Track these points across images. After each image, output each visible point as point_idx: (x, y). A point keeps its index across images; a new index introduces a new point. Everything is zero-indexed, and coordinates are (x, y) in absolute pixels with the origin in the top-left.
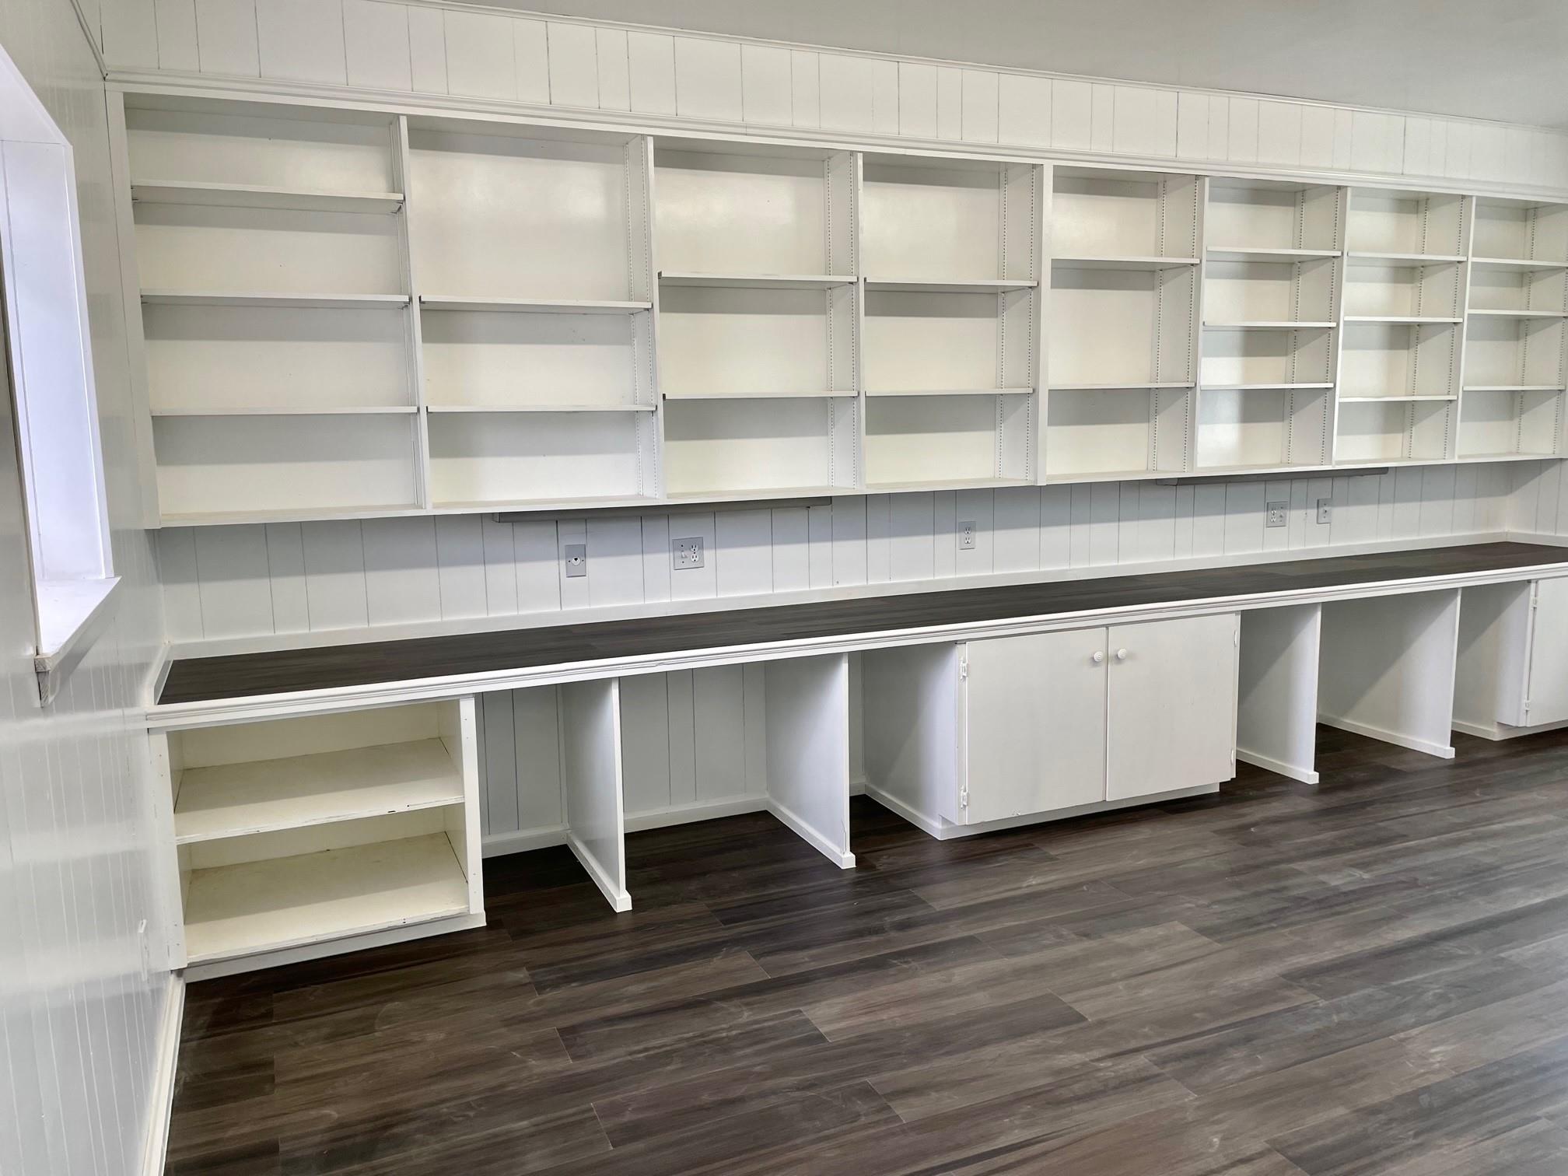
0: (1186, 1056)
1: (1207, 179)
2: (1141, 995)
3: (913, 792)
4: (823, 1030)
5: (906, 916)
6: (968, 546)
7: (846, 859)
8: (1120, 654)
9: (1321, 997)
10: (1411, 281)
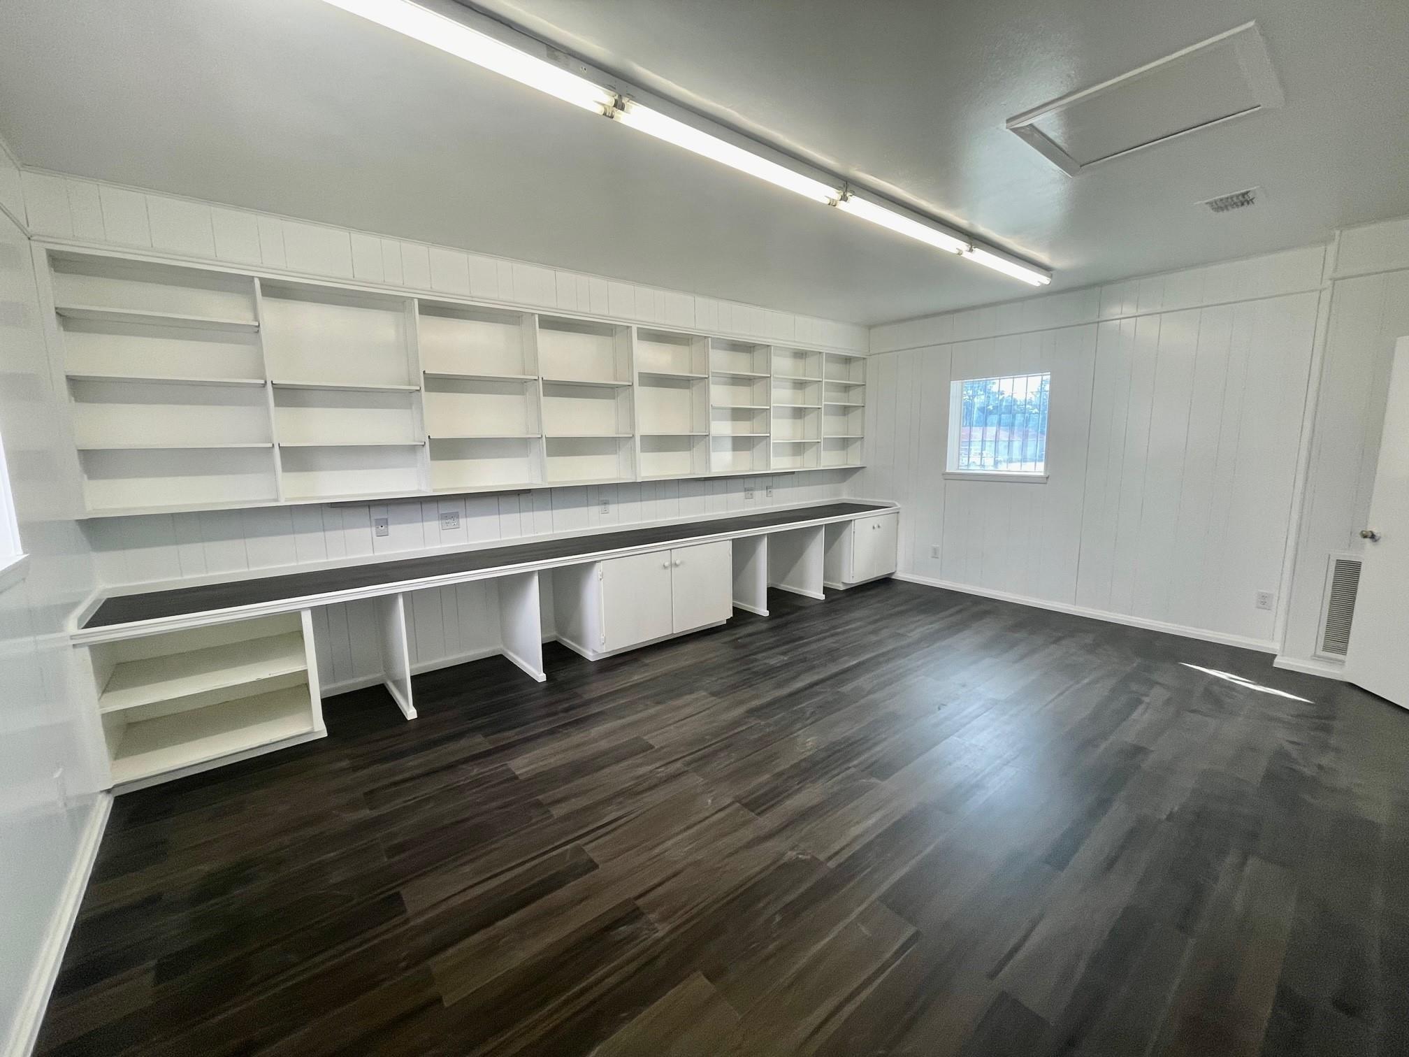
1: (710, 339)
3: (578, 639)
4: (518, 773)
5: (571, 703)
6: (606, 512)
7: (541, 677)
8: (677, 562)
9: (763, 720)
10: (801, 389)
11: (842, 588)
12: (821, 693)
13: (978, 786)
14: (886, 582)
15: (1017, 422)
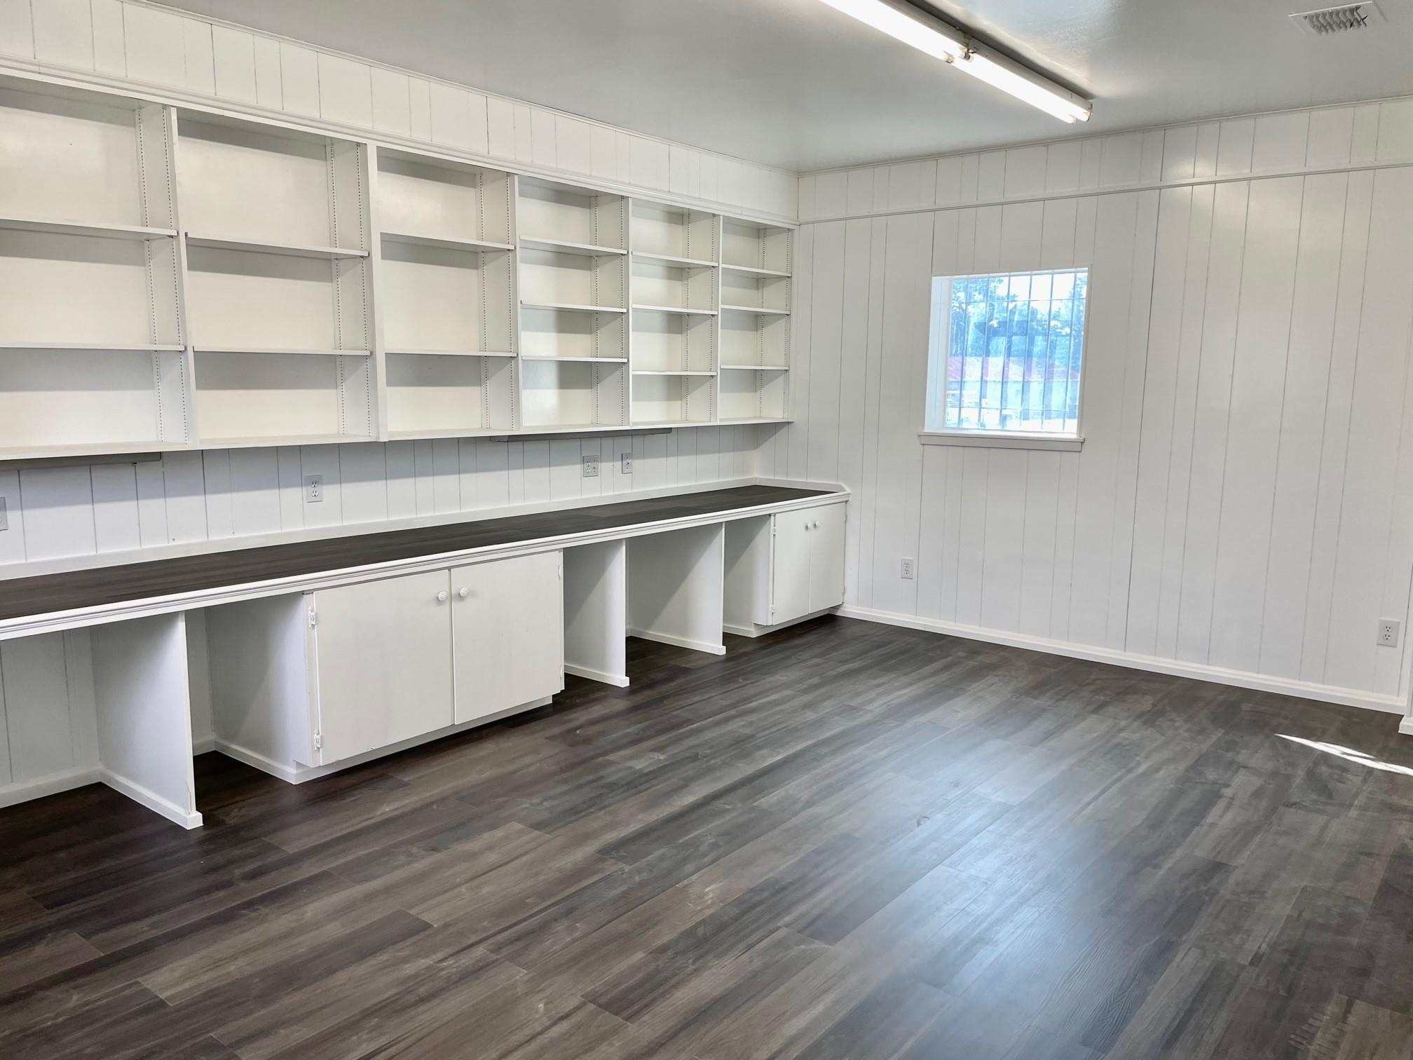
0: (518, 939)
1: (516, 177)
2: (480, 894)
4: (162, 996)
5: (260, 863)
6: (316, 499)
7: (192, 819)
8: (462, 592)
9: (627, 863)
10: (681, 279)
11: (754, 634)
12: (727, 811)
13: (982, 940)
14: (827, 621)
15: (1036, 350)
